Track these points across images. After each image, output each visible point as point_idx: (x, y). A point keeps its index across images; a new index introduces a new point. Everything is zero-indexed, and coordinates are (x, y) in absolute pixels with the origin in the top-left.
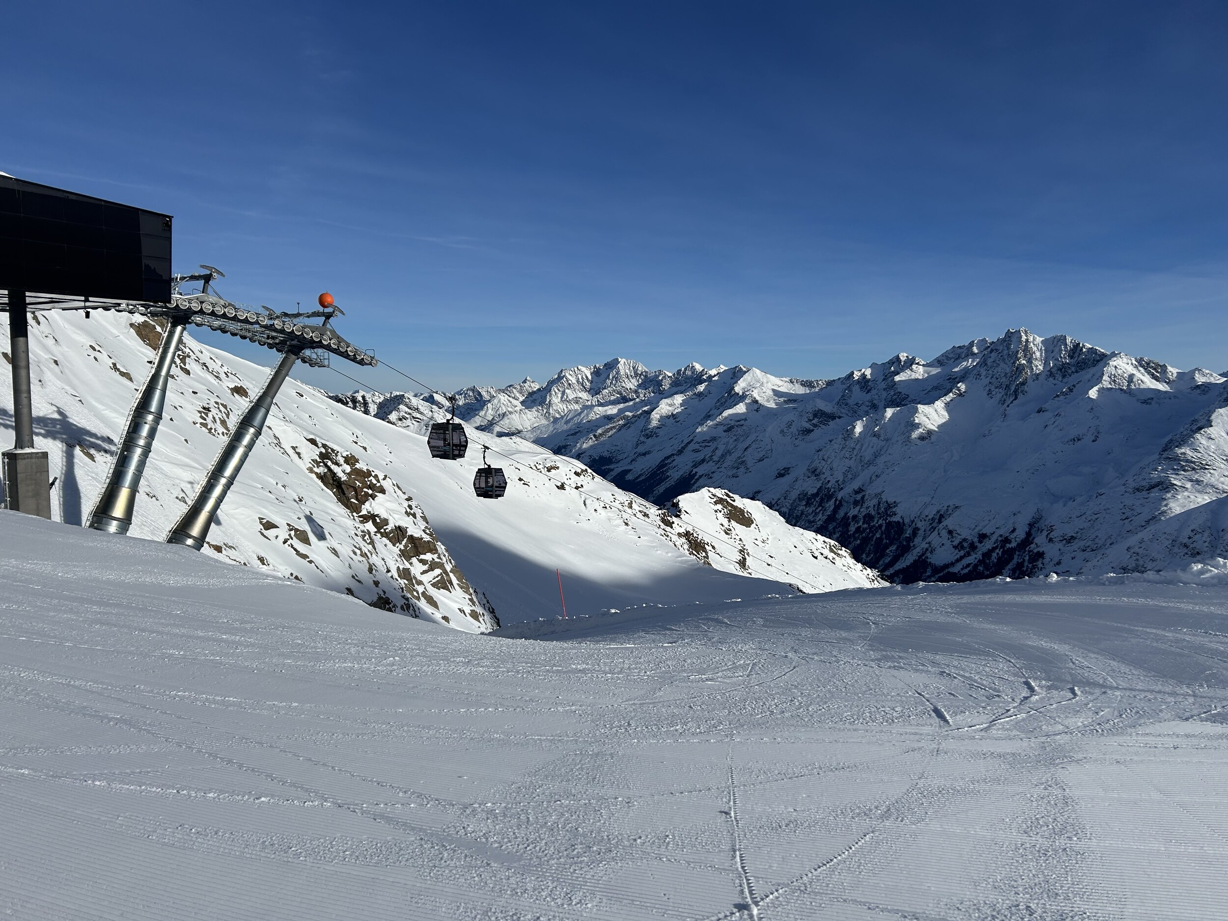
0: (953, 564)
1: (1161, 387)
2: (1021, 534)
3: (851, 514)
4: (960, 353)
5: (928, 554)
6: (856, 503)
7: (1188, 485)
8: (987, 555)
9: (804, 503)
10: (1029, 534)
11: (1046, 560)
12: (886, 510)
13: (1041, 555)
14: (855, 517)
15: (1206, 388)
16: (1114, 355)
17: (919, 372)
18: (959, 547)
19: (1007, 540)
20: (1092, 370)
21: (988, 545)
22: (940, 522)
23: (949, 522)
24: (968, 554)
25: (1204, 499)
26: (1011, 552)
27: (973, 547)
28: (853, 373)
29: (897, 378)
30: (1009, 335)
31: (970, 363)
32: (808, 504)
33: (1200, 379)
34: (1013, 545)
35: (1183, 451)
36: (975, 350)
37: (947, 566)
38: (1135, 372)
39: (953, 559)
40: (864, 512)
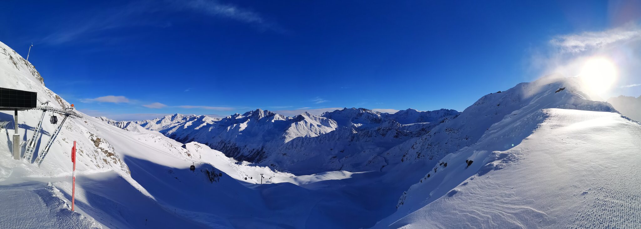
0: (248, 156)
1: (284, 120)
2: (260, 149)
3: (228, 146)
4: (248, 113)
5: (243, 154)
7: (288, 137)
8: (255, 153)
10: (262, 148)
11: (265, 153)
12: (235, 145)
13: (264, 152)
15: (291, 120)
16: (276, 114)
17: (240, 117)
18: (249, 152)
19: (258, 150)
20: (273, 117)
21: (255, 151)
22: (245, 147)
23: (247, 147)
24: (251, 153)
25: (291, 139)
26: (259, 152)
27: (252, 152)
28: (227, 117)
29: (236, 118)
30: (257, 110)
31: (250, 115)
33: (289, 118)
34: (259, 151)
35: (287, 131)
36: (251, 113)
37: (247, 156)
38: (279, 117)
39: (248, 154)
40: (230, 145)
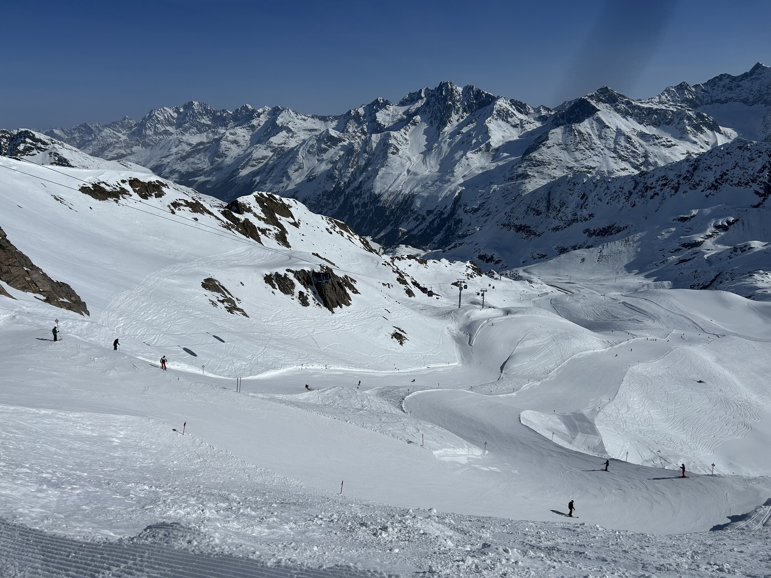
1: (523, 117)
2: (449, 209)
4: (414, 97)
6: (357, 196)
9: (325, 197)
10: (454, 209)
11: (463, 222)
12: (375, 199)
14: (357, 205)
15: (546, 117)
16: (499, 98)
17: (390, 110)
18: (417, 219)
20: (488, 108)
27: (424, 219)
28: (350, 111)
29: (378, 114)
30: (441, 85)
31: (419, 104)
32: (328, 199)
34: (446, 215)
35: (534, 155)
36: (423, 95)
38: (510, 108)
39: (413, 227)
40: (362, 201)
